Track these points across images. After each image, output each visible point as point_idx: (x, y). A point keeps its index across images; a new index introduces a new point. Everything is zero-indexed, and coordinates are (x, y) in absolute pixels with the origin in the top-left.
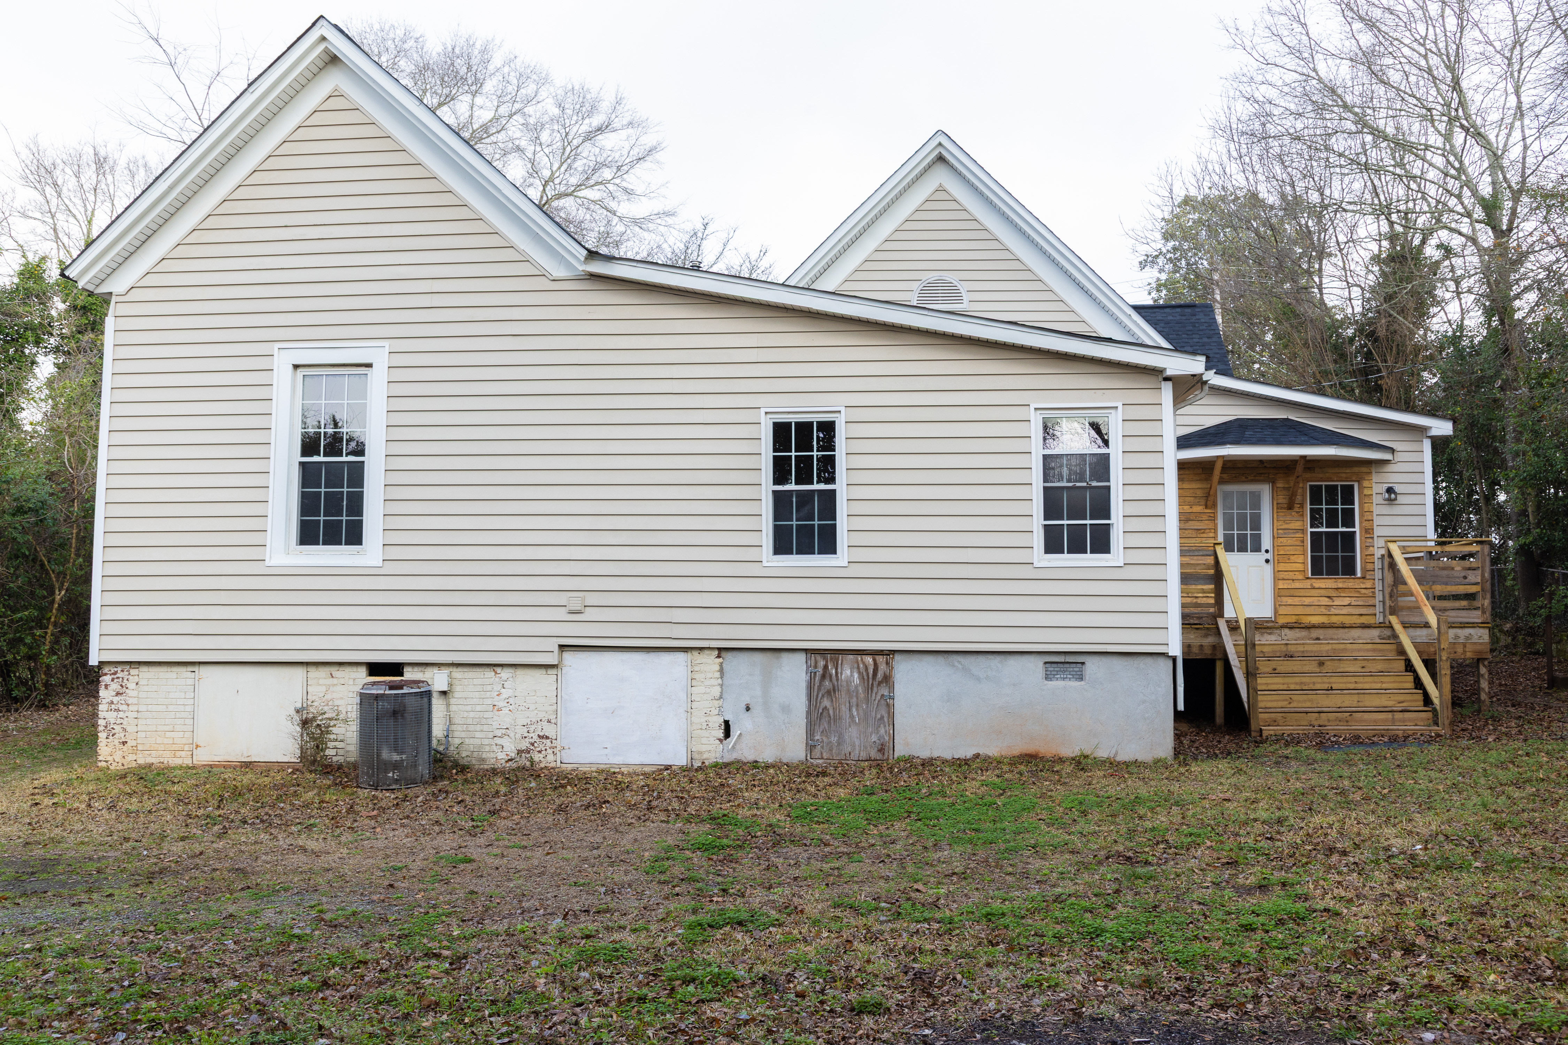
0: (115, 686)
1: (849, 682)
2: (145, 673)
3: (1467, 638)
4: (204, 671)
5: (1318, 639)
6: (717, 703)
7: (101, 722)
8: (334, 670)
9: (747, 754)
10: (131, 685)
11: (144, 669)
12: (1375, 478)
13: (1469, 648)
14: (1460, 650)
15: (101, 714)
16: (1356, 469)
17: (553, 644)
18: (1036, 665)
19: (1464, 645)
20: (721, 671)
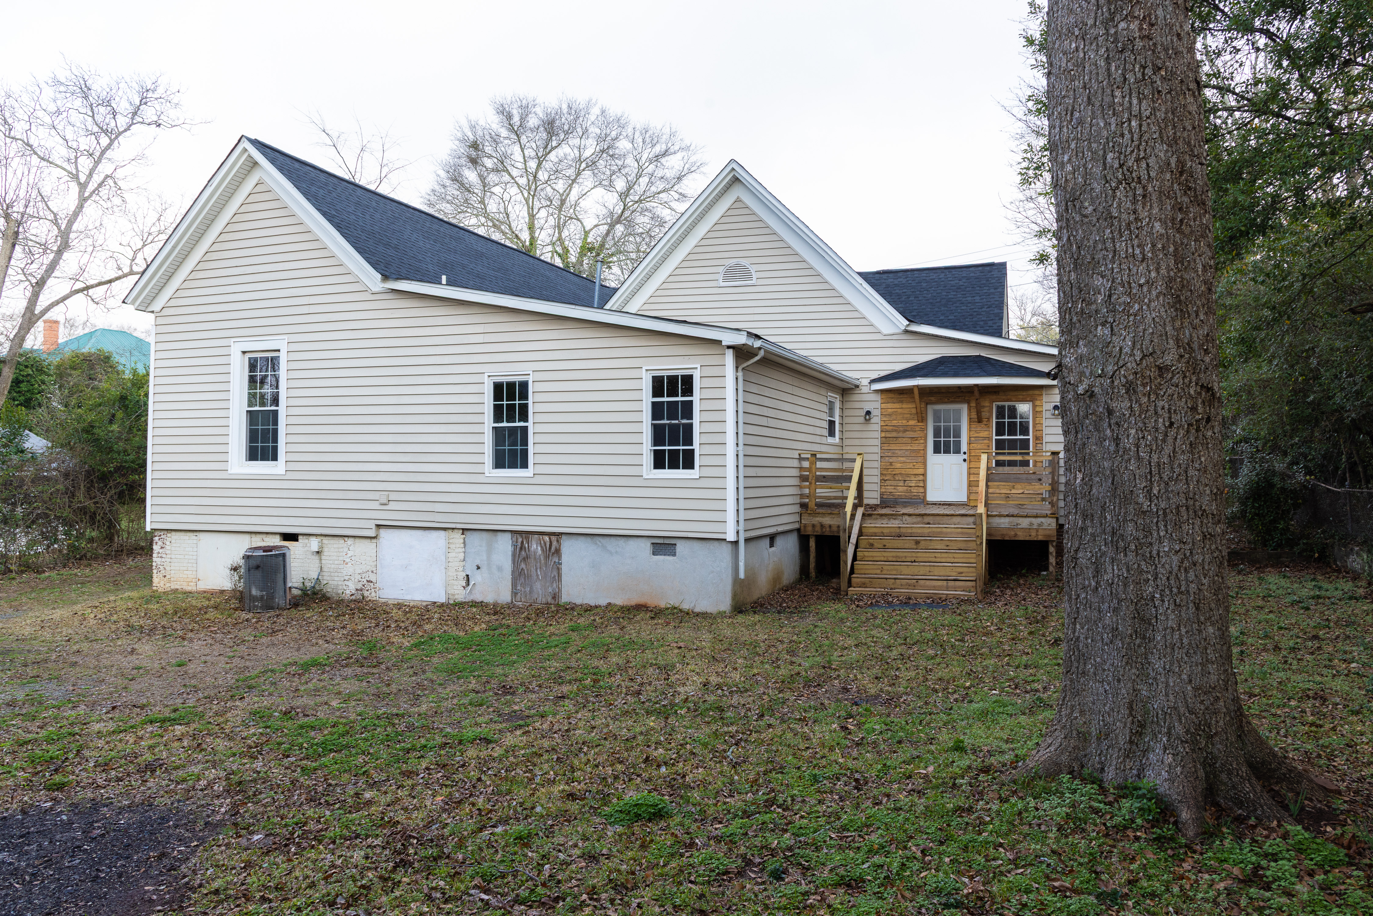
0: (160, 543)
1: (535, 553)
2: (174, 536)
3: (1039, 525)
4: (202, 535)
5: (929, 523)
6: (462, 564)
7: (154, 564)
8: (264, 536)
9: (478, 597)
10: (168, 543)
11: (173, 533)
12: (1045, 398)
13: (1040, 532)
14: (1033, 534)
15: (154, 559)
16: (1031, 392)
17: (372, 524)
18: (646, 546)
19: (1037, 530)
20: (464, 543)
